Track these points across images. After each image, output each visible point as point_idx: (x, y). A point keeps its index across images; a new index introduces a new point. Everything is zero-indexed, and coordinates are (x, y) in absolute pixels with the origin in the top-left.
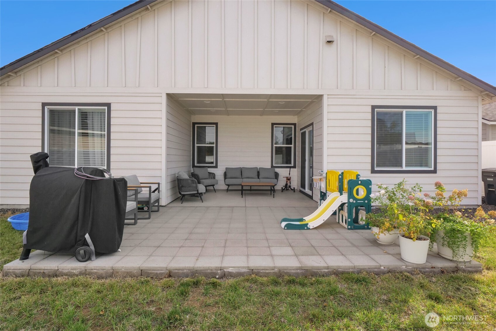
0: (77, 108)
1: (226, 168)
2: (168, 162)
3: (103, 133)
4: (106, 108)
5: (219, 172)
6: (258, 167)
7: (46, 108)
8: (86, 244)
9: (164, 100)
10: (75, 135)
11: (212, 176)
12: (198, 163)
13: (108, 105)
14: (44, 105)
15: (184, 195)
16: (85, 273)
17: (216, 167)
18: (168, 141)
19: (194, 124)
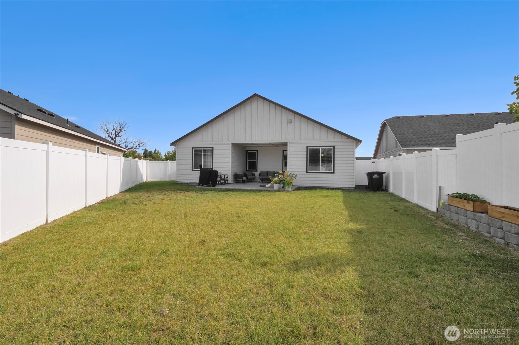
0: (203, 149)
1: (261, 172)
2: (232, 168)
3: (211, 154)
4: (212, 149)
5: (257, 174)
6: (275, 171)
7: (193, 149)
8: (210, 183)
9: (231, 146)
10: (202, 156)
11: (254, 175)
12: (249, 169)
13: (213, 148)
14: (193, 148)
15: (238, 181)
16: (210, 188)
17: (257, 171)
18: (232, 160)
19: (247, 151)
